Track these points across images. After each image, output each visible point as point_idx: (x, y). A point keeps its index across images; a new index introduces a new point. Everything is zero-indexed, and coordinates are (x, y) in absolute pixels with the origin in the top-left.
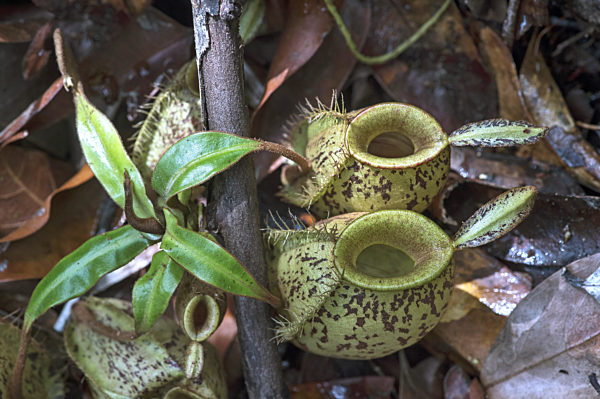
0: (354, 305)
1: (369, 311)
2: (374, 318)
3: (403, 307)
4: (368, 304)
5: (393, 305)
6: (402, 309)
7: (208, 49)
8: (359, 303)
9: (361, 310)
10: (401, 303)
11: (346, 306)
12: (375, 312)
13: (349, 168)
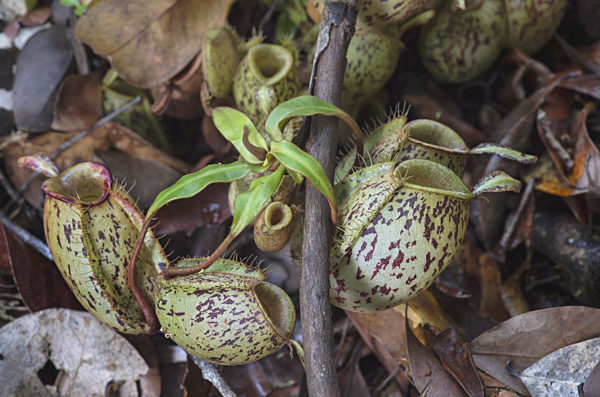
0: (407, 208)
1: (418, 214)
2: (420, 221)
3: (441, 215)
4: (418, 206)
5: (435, 210)
6: (439, 218)
7: (326, 48)
8: (412, 206)
9: (412, 211)
10: (440, 213)
11: (400, 210)
12: (422, 215)
13: (403, 150)
